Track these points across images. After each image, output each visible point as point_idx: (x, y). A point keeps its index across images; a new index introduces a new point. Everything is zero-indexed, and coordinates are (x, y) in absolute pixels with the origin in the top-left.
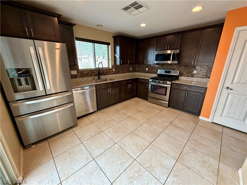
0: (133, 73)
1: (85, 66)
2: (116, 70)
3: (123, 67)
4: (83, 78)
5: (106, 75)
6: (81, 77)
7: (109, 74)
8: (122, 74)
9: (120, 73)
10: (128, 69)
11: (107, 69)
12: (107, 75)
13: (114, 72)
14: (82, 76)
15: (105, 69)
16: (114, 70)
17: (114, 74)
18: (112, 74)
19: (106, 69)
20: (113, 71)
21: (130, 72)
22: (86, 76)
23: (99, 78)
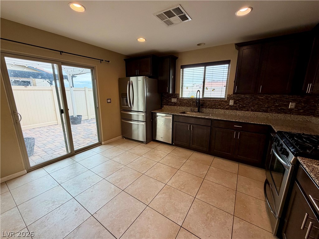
0: (301, 117)
1: (191, 94)
2: (236, 104)
3: (259, 99)
4: (181, 107)
5: (213, 108)
6: (180, 106)
7: (220, 108)
8: (251, 112)
9: (248, 110)
10: (279, 106)
11: (218, 101)
12: (216, 108)
13: (232, 107)
14: (181, 104)
15: (214, 100)
16: (231, 103)
17: (231, 109)
18: (227, 109)
19: (216, 100)
20: (228, 105)
21: (286, 113)
22: (185, 105)
23: (199, 111)
